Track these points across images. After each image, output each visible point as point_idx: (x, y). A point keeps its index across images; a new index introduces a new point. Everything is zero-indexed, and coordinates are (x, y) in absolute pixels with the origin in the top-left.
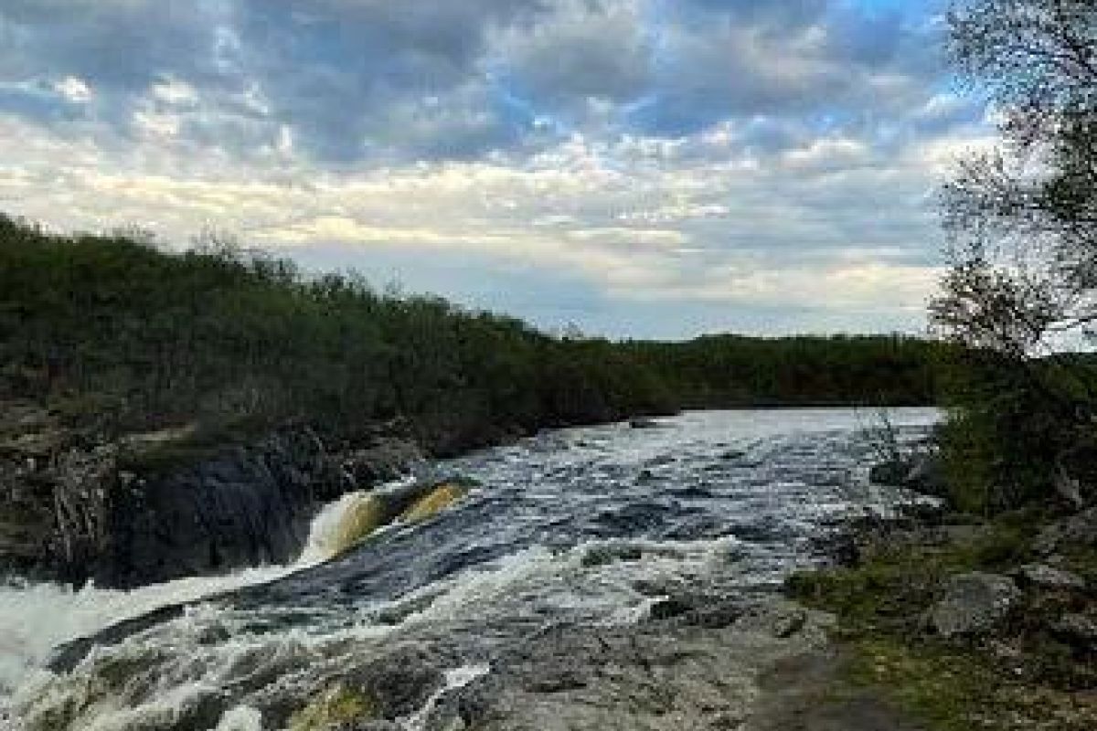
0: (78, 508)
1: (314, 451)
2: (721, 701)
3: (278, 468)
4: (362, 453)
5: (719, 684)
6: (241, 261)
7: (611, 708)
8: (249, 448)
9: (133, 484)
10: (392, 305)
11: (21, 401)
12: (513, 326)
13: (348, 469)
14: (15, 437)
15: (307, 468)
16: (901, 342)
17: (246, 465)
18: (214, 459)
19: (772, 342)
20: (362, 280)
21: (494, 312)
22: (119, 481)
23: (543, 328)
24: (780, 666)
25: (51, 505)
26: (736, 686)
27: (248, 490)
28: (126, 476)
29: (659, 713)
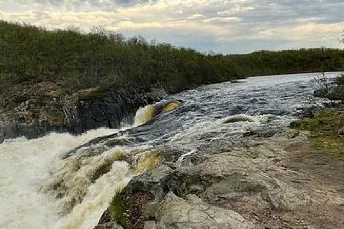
0: (70, 112)
1: (134, 93)
2: (274, 155)
3: (125, 99)
4: (148, 94)
5: (273, 151)
6: (106, 35)
7: (241, 157)
8: (115, 93)
9: (84, 104)
10: (153, 47)
11: (49, 82)
12: (192, 52)
13: (145, 98)
14: (50, 92)
15: (133, 98)
16: (324, 50)
17: (116, 98)
18: (106, 96)
19: (279, 52)
20: (143, 39)
21: (185, 47)
22: (80, 103)
23: (201, 52)
24: (292, 145)
25: (62, 111)
26: (278, 151)
27: (117, 105)
28: (82, 102)
29: (255, 158)
